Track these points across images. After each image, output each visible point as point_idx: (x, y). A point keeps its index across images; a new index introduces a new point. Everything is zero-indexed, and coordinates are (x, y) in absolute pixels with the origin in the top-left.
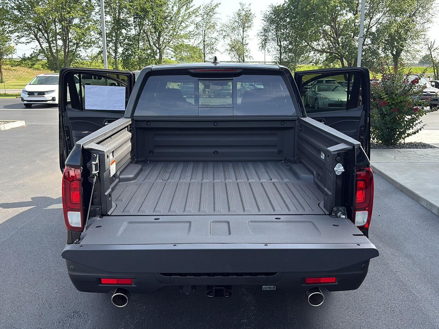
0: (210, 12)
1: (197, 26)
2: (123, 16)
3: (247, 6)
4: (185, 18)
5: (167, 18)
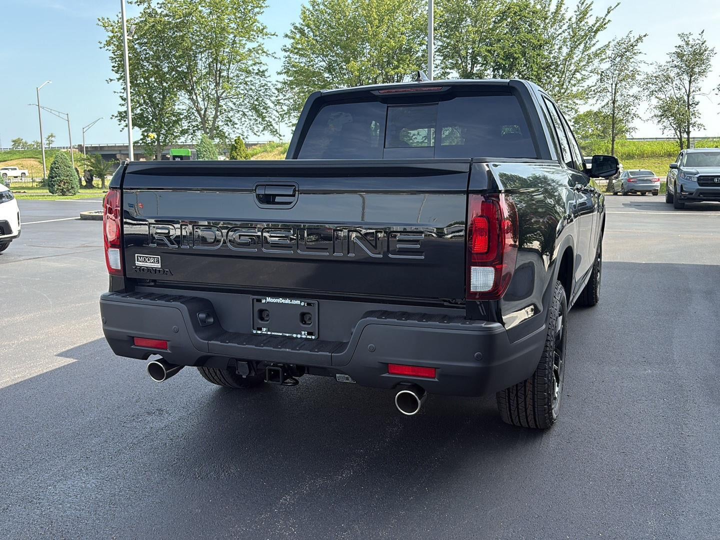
0: (626, 52)
1: (603, 77)
4: (582, 64)
5: (550, 66)
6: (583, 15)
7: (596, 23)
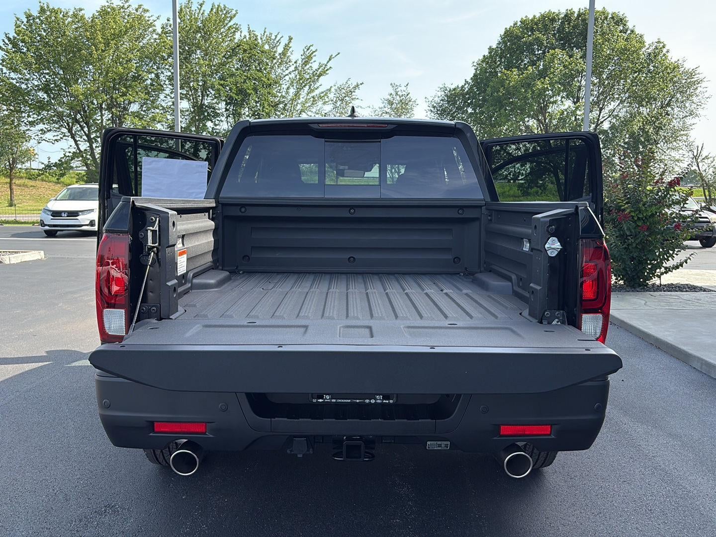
0: (345, 97)
2: (209, 101)
3: (403, 88)
4: (307, 105)
5: (278, 104)
6: (307, 60)
7: (319, 69)
